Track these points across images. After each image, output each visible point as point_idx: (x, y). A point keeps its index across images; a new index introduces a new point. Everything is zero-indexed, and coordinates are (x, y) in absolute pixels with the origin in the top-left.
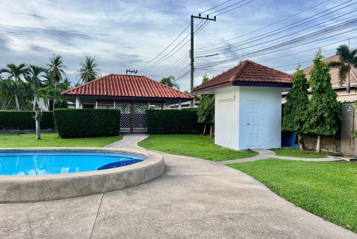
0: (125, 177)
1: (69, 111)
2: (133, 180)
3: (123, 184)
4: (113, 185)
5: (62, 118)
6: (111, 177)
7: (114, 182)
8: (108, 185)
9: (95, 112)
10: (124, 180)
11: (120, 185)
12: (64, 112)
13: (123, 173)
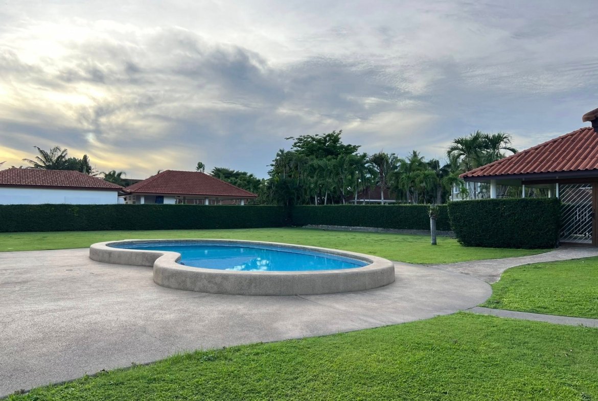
0: (218, 280)
1: (467, 204)
2: (228, 286)
3: (216, 288)
4: (204, 286)
5: (458, 214)
6: (203, 277)
7: (205, 282)
8: (199, 284)
9: (504, 205)
10: (216, 283)
11: (212, 288)
12: (461, 205)
13: (216, 275)
